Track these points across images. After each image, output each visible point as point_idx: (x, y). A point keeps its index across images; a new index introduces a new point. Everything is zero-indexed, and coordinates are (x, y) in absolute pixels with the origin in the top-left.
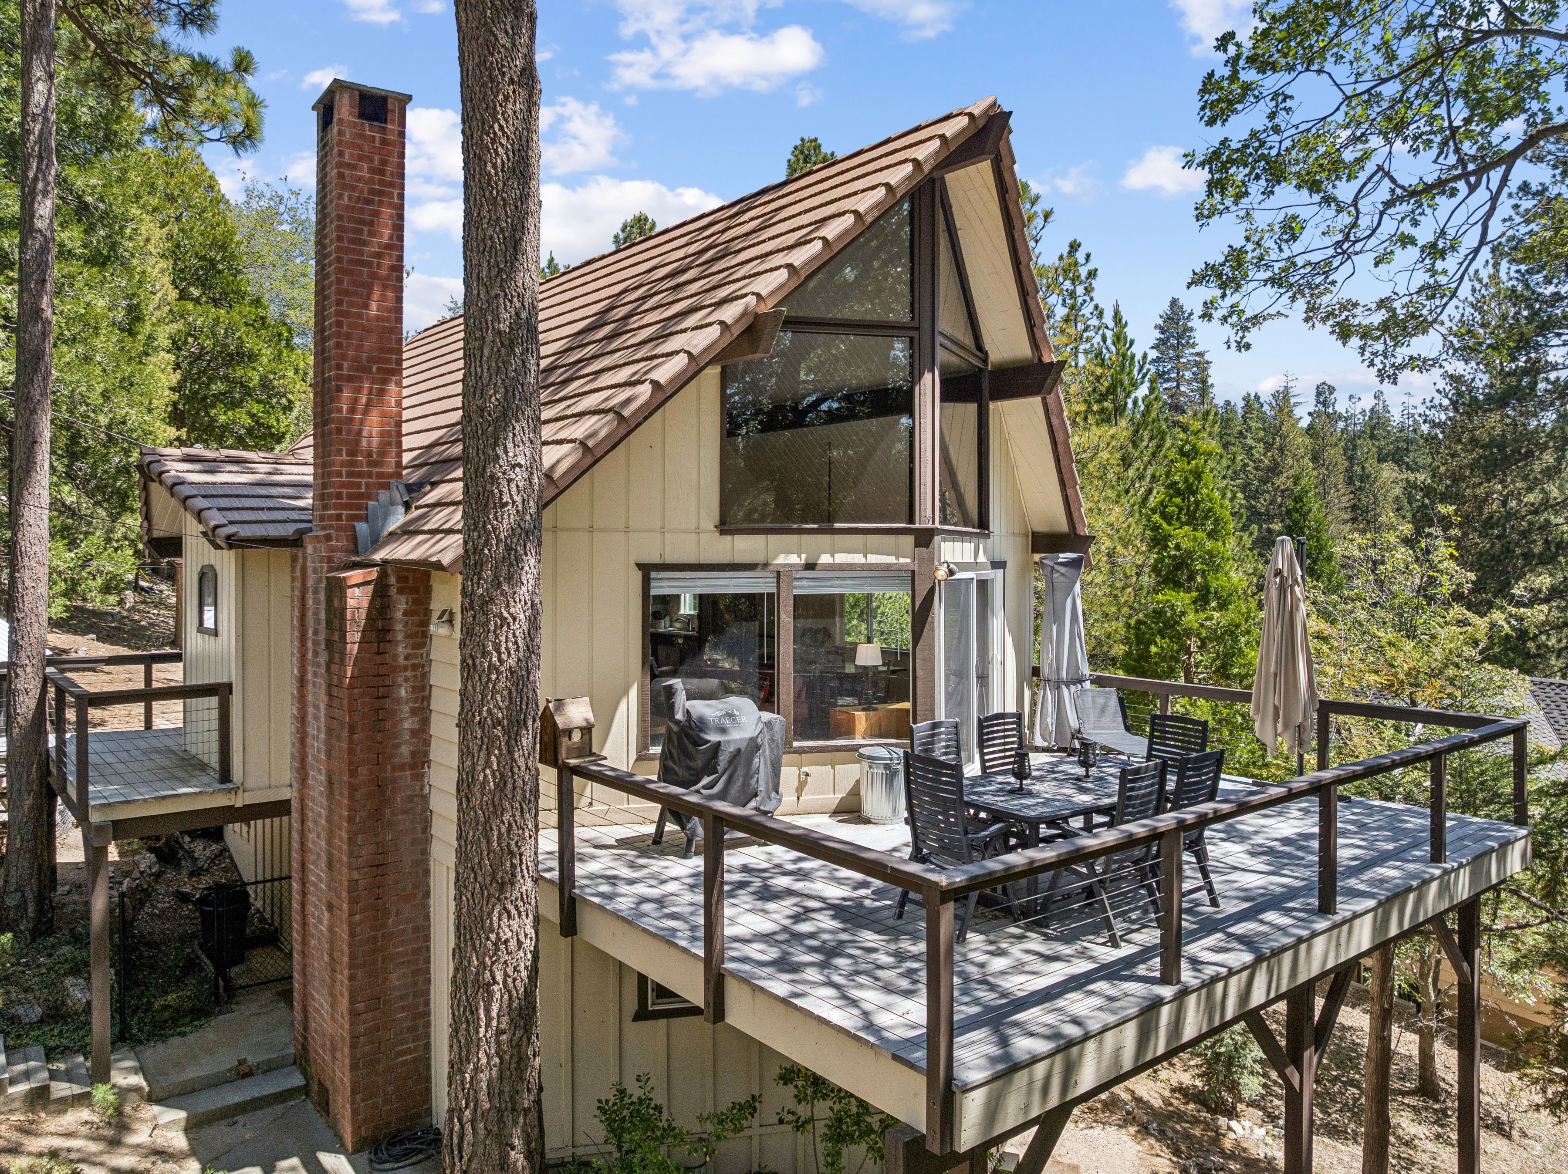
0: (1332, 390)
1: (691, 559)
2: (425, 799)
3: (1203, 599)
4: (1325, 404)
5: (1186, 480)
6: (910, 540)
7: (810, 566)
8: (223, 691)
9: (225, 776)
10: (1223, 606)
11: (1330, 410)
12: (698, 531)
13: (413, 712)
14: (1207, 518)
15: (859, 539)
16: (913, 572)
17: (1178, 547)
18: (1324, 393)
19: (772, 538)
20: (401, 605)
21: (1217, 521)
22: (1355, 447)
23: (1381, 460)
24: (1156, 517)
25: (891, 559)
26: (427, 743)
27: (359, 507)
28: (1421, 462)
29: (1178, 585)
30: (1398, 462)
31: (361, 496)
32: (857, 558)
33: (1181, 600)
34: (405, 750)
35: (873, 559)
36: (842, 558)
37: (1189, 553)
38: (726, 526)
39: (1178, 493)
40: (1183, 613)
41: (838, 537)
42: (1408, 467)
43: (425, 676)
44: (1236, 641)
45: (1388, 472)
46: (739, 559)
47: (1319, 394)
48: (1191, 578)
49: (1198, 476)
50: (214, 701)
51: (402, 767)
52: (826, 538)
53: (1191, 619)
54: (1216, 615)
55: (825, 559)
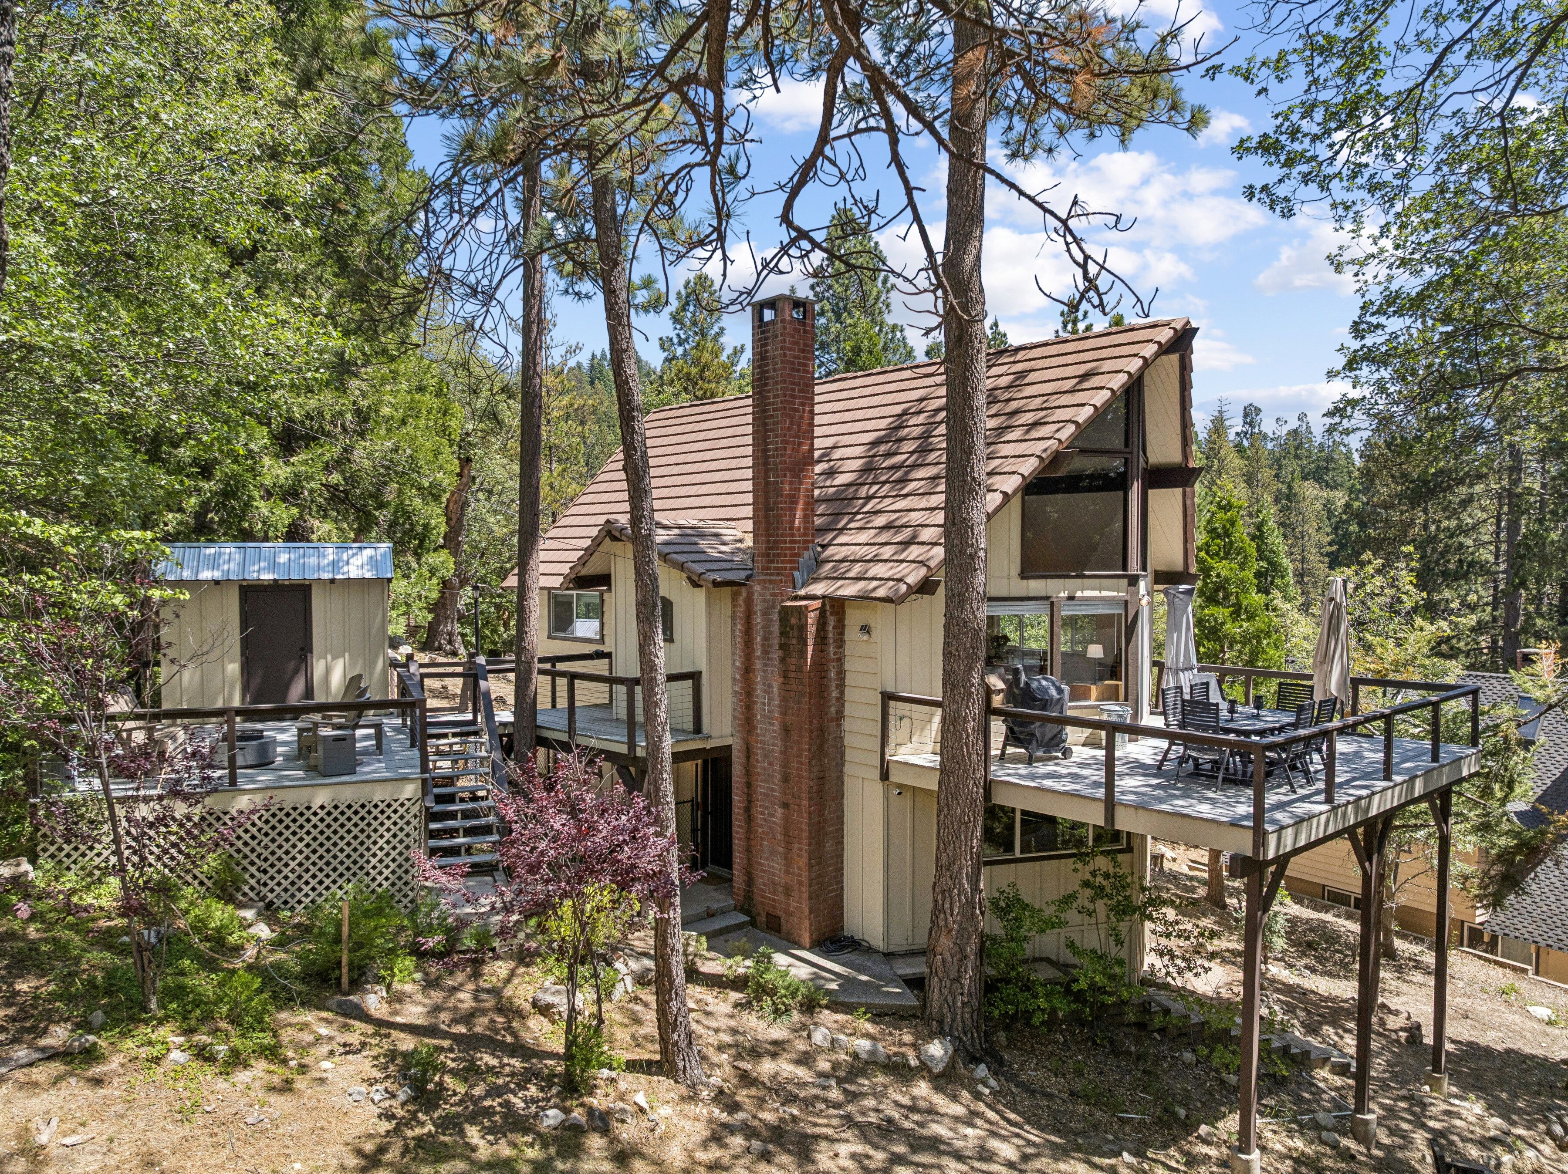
0: (1258, 411)
1: (1006, 595)
2: (842, 739)
3: (1236, 615)
4: (1251, 424)
5: (1224, 527)
6: (1125, 582)
7: (1071, 598)
8: (695, 677)
9: (698, 729)
10: (1251, 617)
11: (1256, 430)
12: (1009, 577)
13: (837, 687)
14: (1238, 554)
15: (1097, 581)
16: (1126, 602)
17: (1218, 576)
18: (1251, 413)
19: (1050, 581)
20: (832, 621)
21: (1245, 557)
22: (1280, 467)
23: (1305, 478)
24: (1202, 554)
25: (1115, 594)
26: (843, 706)
27: (794, 562)
28: (1339, 480)
29: (1217, 603)
30: (1319, 480)
31: (796, 555)
32: (1096, 593)
33: (1221, 613)
34: (833, 710)
35: (1105, 593)
36: (1088, 593)
37: (1227, 580)
38: (1024, 575)
39: (1219, 536)
40: (1223, 623)
41: (1086, 581)
42: (1328, 485)
43: (842, 665)
44: (1259, 643)
45: (1310, 490)
46: (1032, 594)
47: (1246, 416)
48: (1226, 597)
49: (1233, 523)
50: (689, 683)
51: (832, 720)
52: (1079, 581)
53: (1230, 628)
54: (1245, 625)
55: (1079, 594)
